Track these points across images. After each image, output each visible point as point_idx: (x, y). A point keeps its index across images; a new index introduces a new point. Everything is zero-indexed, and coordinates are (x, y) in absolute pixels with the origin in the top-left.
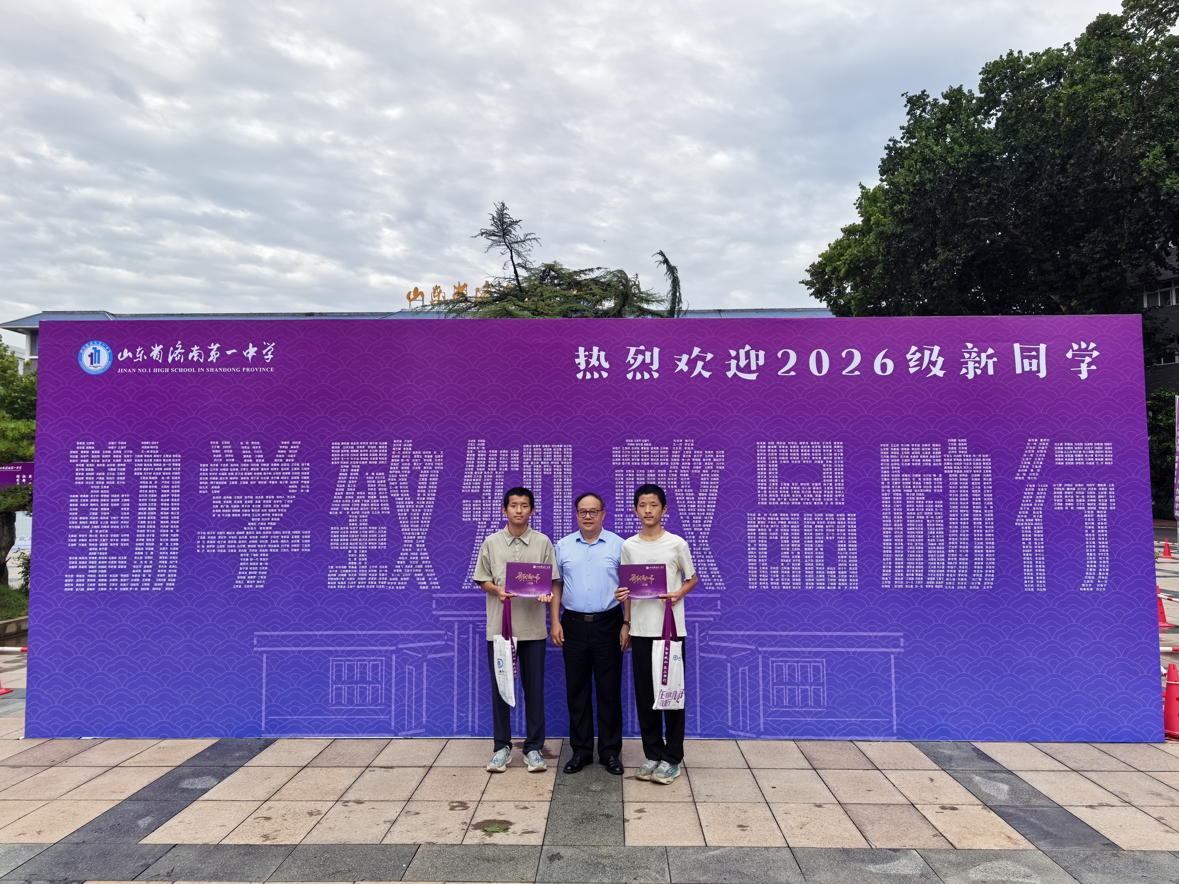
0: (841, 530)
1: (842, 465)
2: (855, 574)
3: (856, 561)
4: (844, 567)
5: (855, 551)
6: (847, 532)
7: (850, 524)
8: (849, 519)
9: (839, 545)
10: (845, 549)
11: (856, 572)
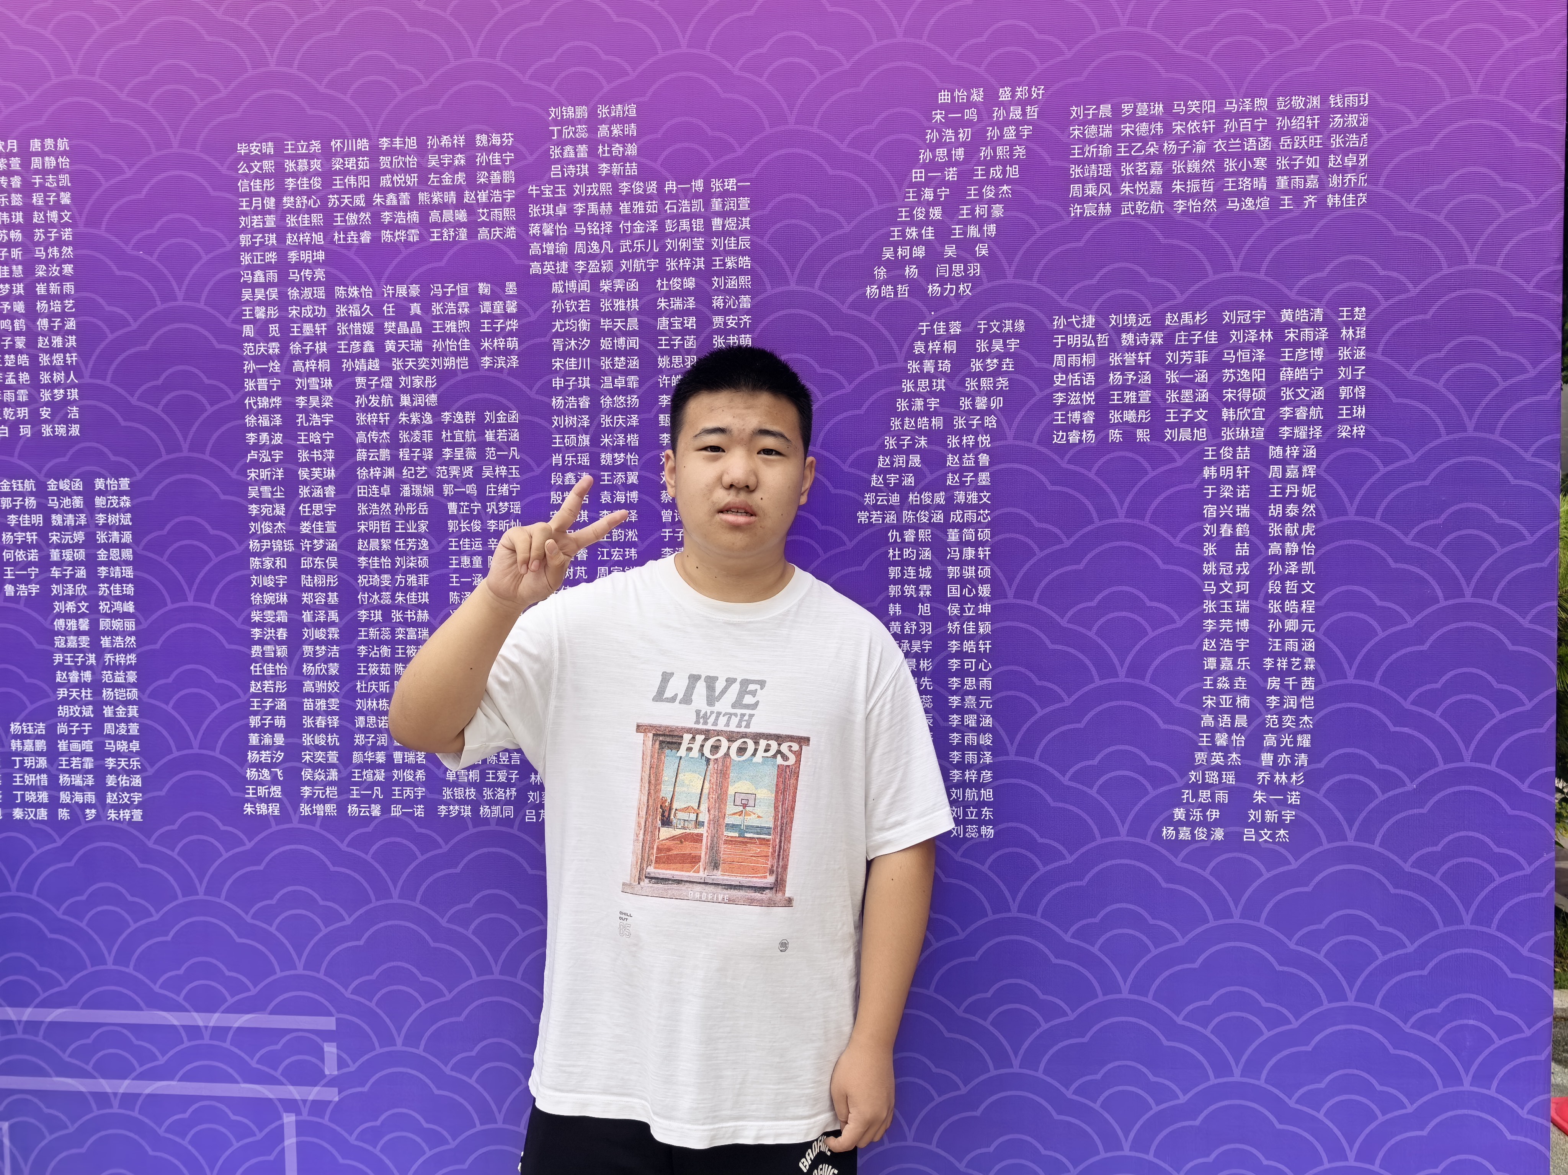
0: (68, 555)
1: (68, 251)
2: (129, 755)
3: (133, 694)
4: (81, 720)
5: (126, 651)
6: (91, 563)
7: (106, 527)
8: (100, 502)
9: (60, 624)
10: (85, 641)
11: (135, 746)
